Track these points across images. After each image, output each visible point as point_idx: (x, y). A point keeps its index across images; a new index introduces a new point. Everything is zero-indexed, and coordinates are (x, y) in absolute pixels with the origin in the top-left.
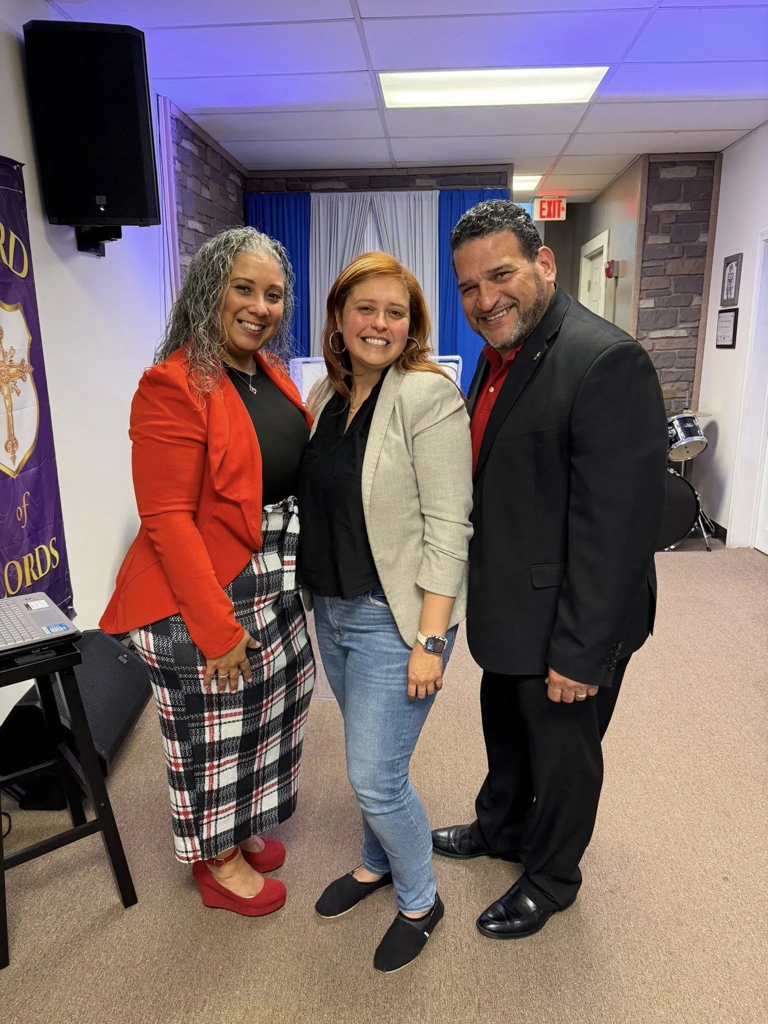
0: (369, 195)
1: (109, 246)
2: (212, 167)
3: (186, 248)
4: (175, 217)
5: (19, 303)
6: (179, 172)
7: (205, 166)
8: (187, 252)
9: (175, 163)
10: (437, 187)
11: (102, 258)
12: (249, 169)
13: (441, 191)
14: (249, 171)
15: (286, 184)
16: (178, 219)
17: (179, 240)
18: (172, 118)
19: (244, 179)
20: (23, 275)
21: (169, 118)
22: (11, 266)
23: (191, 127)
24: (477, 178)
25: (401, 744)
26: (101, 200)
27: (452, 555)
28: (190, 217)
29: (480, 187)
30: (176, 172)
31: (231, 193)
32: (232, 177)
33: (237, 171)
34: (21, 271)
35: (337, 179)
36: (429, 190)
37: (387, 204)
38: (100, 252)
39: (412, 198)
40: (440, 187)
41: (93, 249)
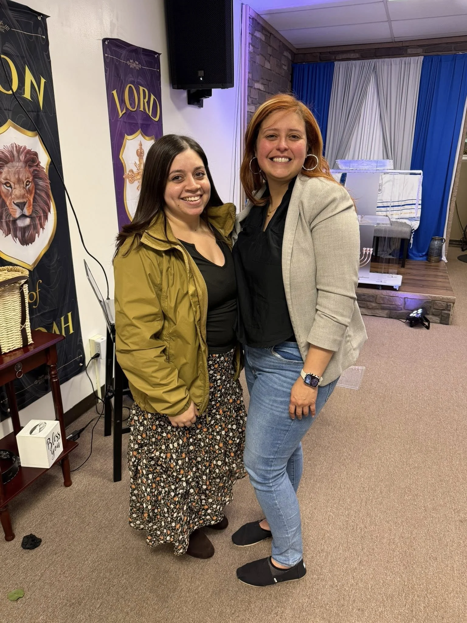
0: (373, 61)
1: (206, 101)
2: (273, 48)
3: (252, 100)
4: (247, 82)
5: (154, 136)
6: (251, 52)
7: (269, 47)
8: (252, 103)
9: (249, 47)
10: (422, 54)
11: (201, 108)
12: (297, 48)
13: (425, 56)
14: (297, 49)
15: (320, 57)
16: (248, 82)
17: (248, 96)
18: (250, 18)
19: (294, 54)
20: (157, 119)
21: (248, 18)
22: (150, 114)
23: (261, 23)
24: (453, 45)
25: (276, 449)
26: (201, 73)
27: (332, 318)
28: (256, 81)
29: (454, 52)
30: (250, 53)
31: (284, 65)
32: (286, 53)
33: (289, 49)
34: (155, 117)
35: (354, 51)
36: (416, 56)
37: (386, 67)
38: (200, 105)
39: (403, 63)
40: (424, 54)
41: (196, 103)
